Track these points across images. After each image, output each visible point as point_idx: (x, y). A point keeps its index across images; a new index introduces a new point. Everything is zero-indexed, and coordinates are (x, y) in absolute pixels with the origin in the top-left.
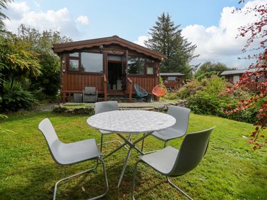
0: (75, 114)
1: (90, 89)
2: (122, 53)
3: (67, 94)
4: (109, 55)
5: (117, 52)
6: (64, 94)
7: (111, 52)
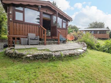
0: (34, 60)
1: (32, 35)
2: (51, 13)
3: (14, 38)
4: (44, 13)
5: (49, 12)
6: (11, 38)
7: (45, 12)
